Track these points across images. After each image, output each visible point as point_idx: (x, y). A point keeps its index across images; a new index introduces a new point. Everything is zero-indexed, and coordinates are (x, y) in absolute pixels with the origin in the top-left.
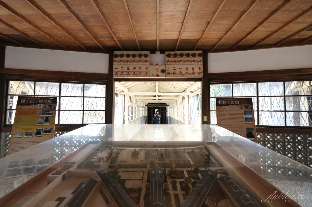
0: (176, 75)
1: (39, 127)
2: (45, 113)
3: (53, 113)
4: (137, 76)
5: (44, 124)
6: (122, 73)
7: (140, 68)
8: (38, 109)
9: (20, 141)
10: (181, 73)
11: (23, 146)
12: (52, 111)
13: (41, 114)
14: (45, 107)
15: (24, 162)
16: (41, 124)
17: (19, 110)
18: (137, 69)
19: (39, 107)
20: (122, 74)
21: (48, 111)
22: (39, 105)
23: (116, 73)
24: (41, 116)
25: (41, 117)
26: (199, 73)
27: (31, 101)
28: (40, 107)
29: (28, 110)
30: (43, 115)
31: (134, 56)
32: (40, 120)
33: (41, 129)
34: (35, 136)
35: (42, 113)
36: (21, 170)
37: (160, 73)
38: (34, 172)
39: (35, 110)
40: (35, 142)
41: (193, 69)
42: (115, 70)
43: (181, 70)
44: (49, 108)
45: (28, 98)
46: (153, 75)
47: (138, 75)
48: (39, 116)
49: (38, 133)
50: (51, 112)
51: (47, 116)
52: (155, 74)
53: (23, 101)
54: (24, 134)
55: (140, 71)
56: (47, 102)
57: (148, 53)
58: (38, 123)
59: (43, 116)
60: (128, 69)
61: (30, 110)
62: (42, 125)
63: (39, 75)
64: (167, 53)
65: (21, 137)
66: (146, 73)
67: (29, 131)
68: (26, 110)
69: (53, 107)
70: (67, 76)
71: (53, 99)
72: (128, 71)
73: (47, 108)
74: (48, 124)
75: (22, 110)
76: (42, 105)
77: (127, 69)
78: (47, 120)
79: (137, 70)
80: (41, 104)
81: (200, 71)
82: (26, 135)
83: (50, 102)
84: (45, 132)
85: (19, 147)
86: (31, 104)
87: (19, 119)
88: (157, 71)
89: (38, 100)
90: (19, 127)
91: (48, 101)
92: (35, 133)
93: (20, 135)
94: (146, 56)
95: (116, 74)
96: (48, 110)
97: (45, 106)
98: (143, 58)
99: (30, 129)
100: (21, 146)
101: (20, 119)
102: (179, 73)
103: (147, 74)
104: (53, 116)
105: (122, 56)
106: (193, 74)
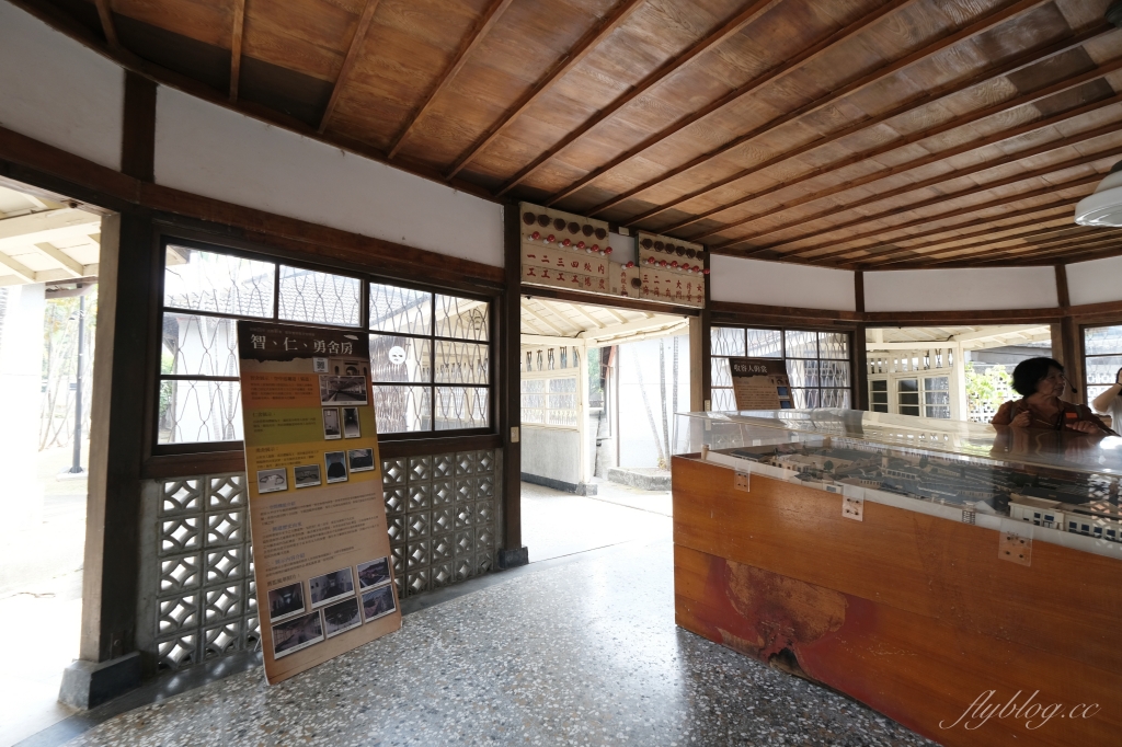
0: (660, 297)
1: (332, 444)
2: (341, 391)
3: (363, 392)
4: (581, 287)
5: (347, 436)
6: (546, 272)
7: (587, 266)
8: (316, 375)
9: (284, 505)
10: (668, 294)
11: (300, 524)
12: (361, 383)
13: (330, 397)
14: (337, 369)
15: (317, 585)
16: (336, 433)
17: (252, 378)
18: (581, 266)
19: (316, 370)
20: (545, 276)
21: (349, 386)
22: (316, 360)
23: (531, 269)
24: (330, 403)
25: (332, 409)
26: (699, 297)
27: (286, 342)
28: (320, 367)
29: (285, 379)
30: (335, 400)
31: (574, 228)
32: (331, 419)
33: (341, 455)
34: (329, 481)
35: (332, 393)
36: (316, 615)
37: (629, 288)
38: (359, 613)
39: (307, 379)
40: (334, 503)
41: (689, 285)
42: (526, 262)
43: (668, 285)
44: (349, 374)
45: (276, 331)
46: (615, 291)
47: (584, 286)
48: (324, 404)
49: (336, 470)
50: (359, 389)
51: (348, 403)
52: (619, 286)
53: (259, 341)
54: (292, 474)
55: (587, 273)
56: (340, 350)
57: (604, 225)
58: (329, 432)
59: (338, 403)
60: (561, 264)
61: (290, 379)
62: (339, 436)
63: (302, 240)
64: (642, 236)
65: (285, 488)
66: (602, 281)
67: (306, 463)
68: (276, 378)
69: (360, 367)
70: (397, 260)
71: (355, 338)
72: (560, 268)
73: (342, 372)
74: (358, 435)
75: (262, 378)
76: (325, 360)
77: (557, 262)
78: (351, 419)
79: (581, 270)
80: (320, 355)
81: (699, 293)
82: (299, 480)
83: (348, 349)
84: (356, 463)
85: (287, 530)
86: (288, 357)
87: (260, 414)
88: (623, 281)
89: (310, 342)
90: (268, 450)
91: (340, 346)
92: (325, 469)
93: (280, 480)
94: (601, 234)
95: (531, 274)
96: (348, 381)
97: (336, 364)
98: (593, 239)
99: (307, 456)
100: (294, 525)
101: (265, 414)
102: (665, 292)
103: (604, 285)
104: (365, 403)
105: (544, 220)
106: (689, 297)
